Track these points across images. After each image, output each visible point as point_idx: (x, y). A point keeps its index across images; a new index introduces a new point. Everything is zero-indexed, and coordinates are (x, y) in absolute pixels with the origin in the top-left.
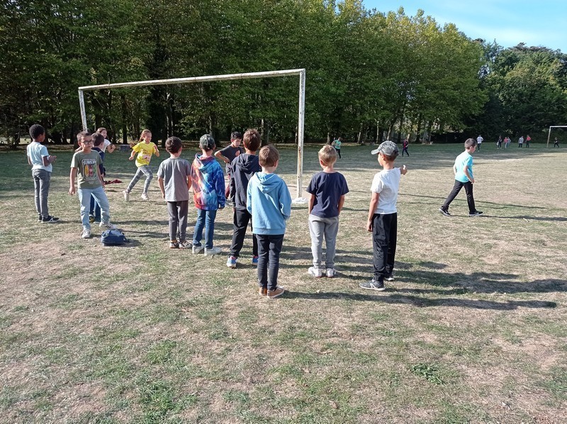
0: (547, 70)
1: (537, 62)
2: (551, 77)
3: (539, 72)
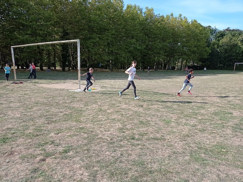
0: (238, 39)
1: (233, 36)
2: (239, 42)
3: (234, 40)
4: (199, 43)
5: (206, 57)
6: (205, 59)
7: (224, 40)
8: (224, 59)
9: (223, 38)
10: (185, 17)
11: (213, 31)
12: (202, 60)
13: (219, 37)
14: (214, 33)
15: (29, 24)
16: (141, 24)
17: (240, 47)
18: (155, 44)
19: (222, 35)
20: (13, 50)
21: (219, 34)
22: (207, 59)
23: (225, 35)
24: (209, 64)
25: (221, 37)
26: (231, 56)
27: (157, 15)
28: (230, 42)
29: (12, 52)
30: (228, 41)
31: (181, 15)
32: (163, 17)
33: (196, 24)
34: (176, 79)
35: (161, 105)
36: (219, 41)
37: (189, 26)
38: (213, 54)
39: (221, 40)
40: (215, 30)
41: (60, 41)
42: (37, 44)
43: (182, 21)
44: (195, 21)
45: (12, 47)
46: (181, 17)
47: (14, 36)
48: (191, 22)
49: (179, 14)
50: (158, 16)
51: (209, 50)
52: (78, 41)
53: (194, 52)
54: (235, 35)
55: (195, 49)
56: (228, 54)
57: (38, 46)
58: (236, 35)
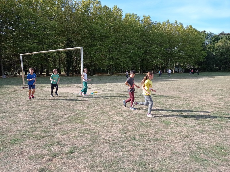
1: (228, 39)
3: (229, 43)
4: (194, 47)
5: (202, 60)
6: (201, 62)
7: (220, 44)
8: (220, 62)
9: (218, 42)
10: (180, 23)
12: (198, 63)
13: (214, 41)
14: (209, 37)
15: (36, 33)
16: (139, 30)
18: (152, 49)
19: (217, 38)
20: (22, 57)
21: (214, 38)
22: (203, 62)
23: (220, 39)
24: (205, 66)
25: (216, 40)
26: (226, 58)
27: (154, 22)
28: (226, 45)
29: (21, 59)
30: (223, 44)
31: (176, 22)
32: (159, 23)
33: (191, 30)
34: (174, 81)
35: (160, 107)
36: (214, 44)
37: (185, 31)
38: (209, 57)
39: (216, 44)
40: (210, 34)
41: (65, 49)
42: (43, 52)
43: (178, 27)
44: (191, 26)
45: (21, 55)
47: (23, 45)
48: (187, 27)
49: (175, 21)
50: (155, 22)
51: (205, 53)
52: (81, 48)
53: (190, 56)
55: (192, 53)
56: (224, 57)
57: (45, 54)
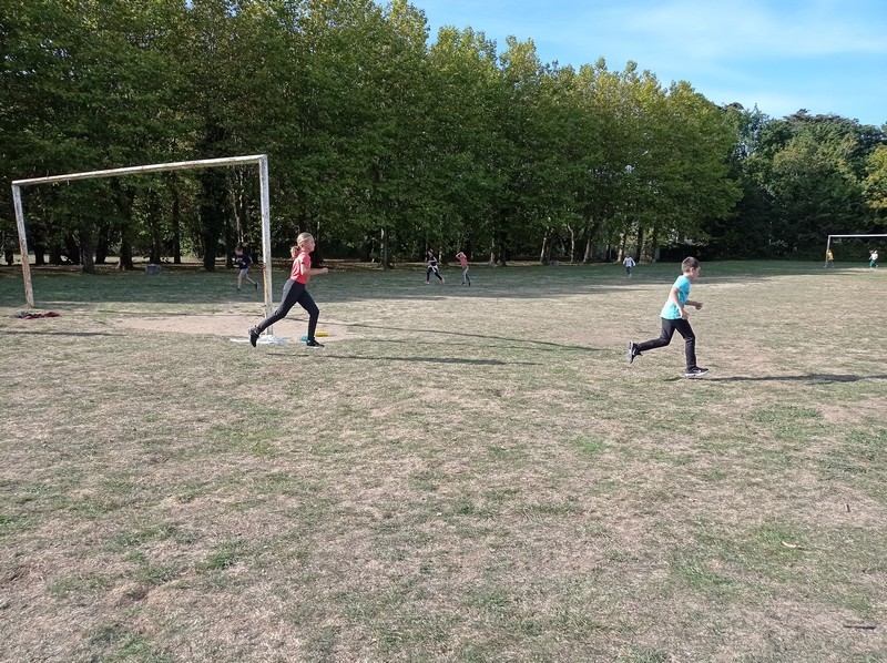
0: (835, 149)
1: (820, 139)
2: (841, 161)
3: (824, 154)
4: (698, 166)
5: (725, 215)
6: (721, 221)
7: (790, 154)
8: (792, 222)
9: (783, 146)
10: (647, 73)
11: (749, 123)
12: (711, 225)
13: (770, 143)
14: (752, 129)
15: (79, 97)
16: (493, 96)
17: (845, 180)
18: (542, 170)
19: (781, 134)
20: (19, 194)
21: (770, 133)
22: (730, 223)
23: (790, 137)
24: (735, 238)
25: (776, 141)
26: (813, 210)
27: (548, 66)
28: (811, 162)
29: (17, 200)
30: (801, 156)
31: (633, 66)
32: (569, 72)
33: (688, 98)
34: (619, 294)
35: (566, 389)
36: (770, 155)
37: (663, 104)
38: (752, 203)
39: (777, 155)
40: (757, 119)
41: (196, 162)
42: (109, 171)
43: (639, 87)
44: (686, 86)
45: (14, 182)
46: (635, 72)
47: (24, 143)
48: (671, 89)
49: (629, 63)
50: (552, 68)
51: (735, 190)
52: (260, 158)
53: (682, 198)
54: (826, 135)
55: (687, 186)
56: (804, 203)
57: (115, 180)
58: (830, 136)
